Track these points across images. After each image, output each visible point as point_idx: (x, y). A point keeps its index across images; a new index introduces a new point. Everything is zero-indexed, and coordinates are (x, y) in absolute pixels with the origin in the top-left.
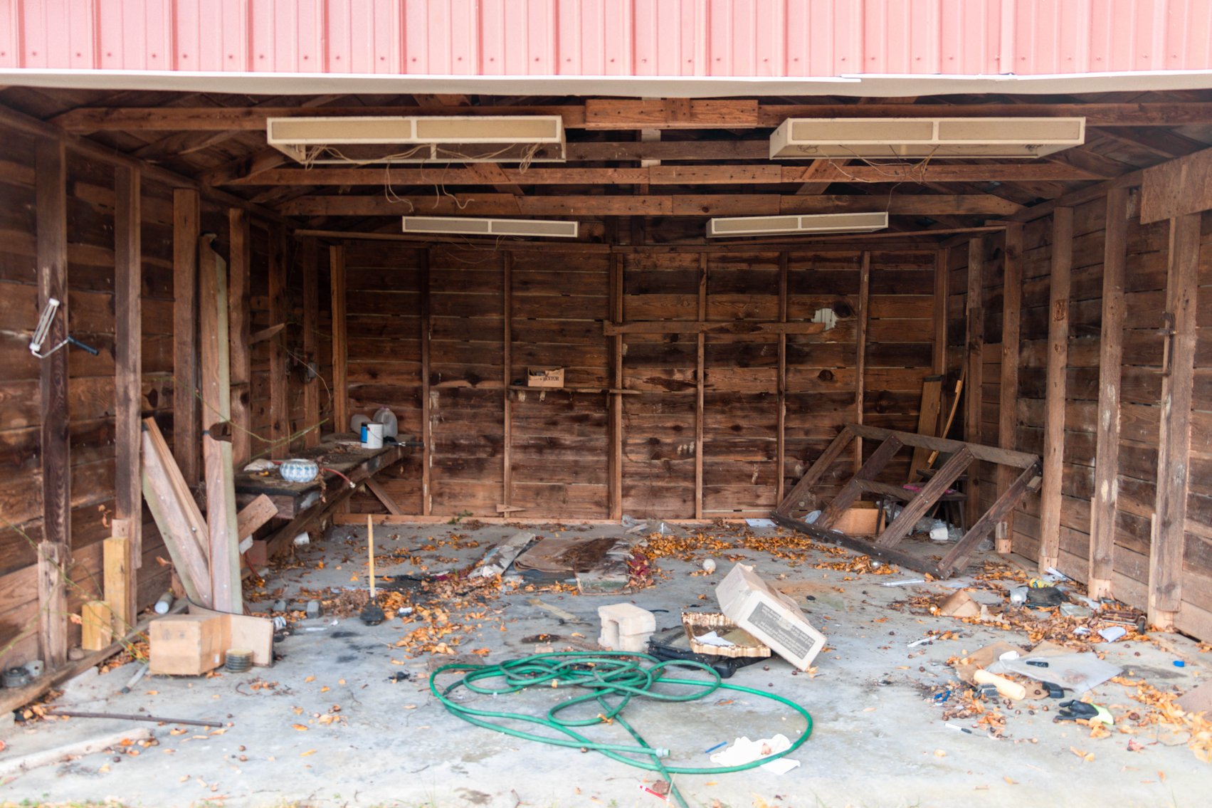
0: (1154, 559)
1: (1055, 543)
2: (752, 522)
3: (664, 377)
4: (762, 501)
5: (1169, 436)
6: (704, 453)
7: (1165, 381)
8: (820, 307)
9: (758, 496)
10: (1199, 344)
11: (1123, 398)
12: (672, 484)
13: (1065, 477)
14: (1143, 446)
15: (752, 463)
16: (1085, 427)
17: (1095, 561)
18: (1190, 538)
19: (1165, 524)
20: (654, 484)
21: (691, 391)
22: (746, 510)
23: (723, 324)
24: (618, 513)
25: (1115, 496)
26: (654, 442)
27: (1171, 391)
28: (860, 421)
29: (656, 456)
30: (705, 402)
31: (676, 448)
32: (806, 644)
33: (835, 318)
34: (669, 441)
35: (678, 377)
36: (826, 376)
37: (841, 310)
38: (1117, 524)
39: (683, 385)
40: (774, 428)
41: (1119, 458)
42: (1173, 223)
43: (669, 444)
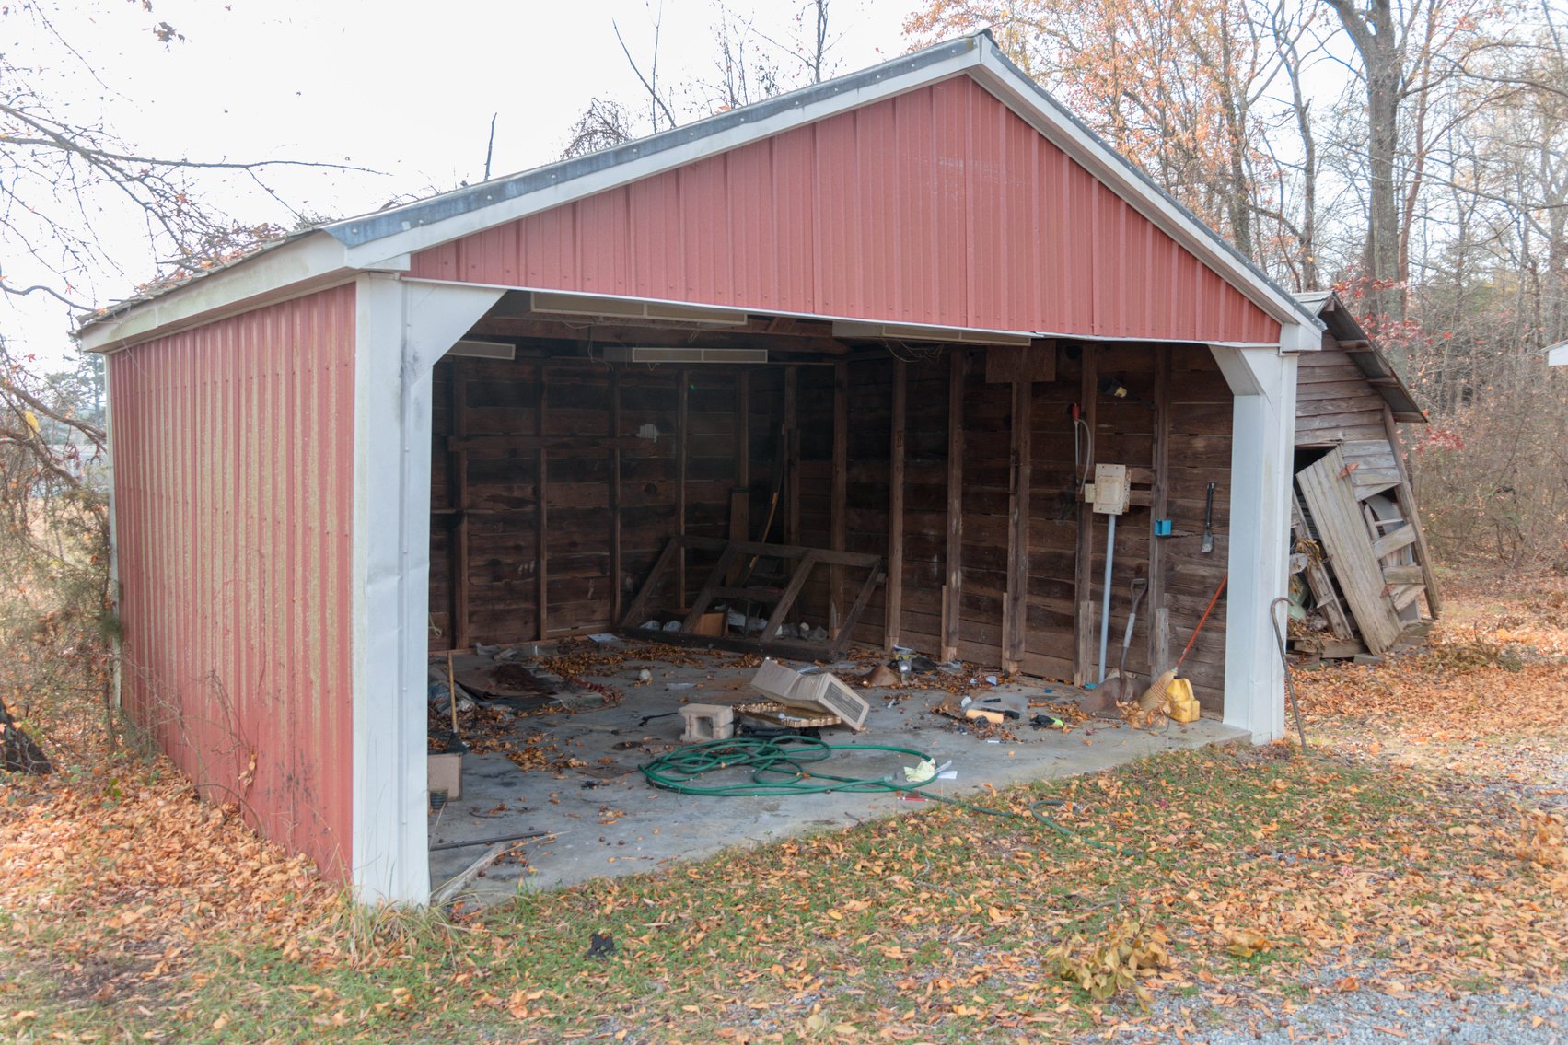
0: (1006, 625)
1: (898, 626)
2: (596, 638)
3: (505, 494)
4: (598, 616)
5: (1017, 537)
6: (549, 571)
7: (1012, 498)
8: (643, 421)
9: (594, 612)
10: (1033, 471)
11: (965, 509)
12: (514, 606)
13: (904, 572)
14: (984, 544)
15: (588, 579)
16: (925, 531)
17: (948, 633)
18: (1030, 608)
19: (1016, 599)
20: (497, 607)
21: (530, 508)
22: (583, 627)
23: (566, 440)
24: (465, 641)
25: (959, 583)
26: (494, 564)
27: (1017, 505)
28: (683, 532)
29: (498, 579)
30: (548, 519)
31: (516, 569)
32: (858, 710)
33: (656, 434)
34: (510, 561)
35: (516, 494)
36: (650, 489)
37: (663, 426)
38: (962, 604)
39: (521, 502)
40: (610, 544)
41: (962, 554)
42: (1015, 387)
43: (509, 565)
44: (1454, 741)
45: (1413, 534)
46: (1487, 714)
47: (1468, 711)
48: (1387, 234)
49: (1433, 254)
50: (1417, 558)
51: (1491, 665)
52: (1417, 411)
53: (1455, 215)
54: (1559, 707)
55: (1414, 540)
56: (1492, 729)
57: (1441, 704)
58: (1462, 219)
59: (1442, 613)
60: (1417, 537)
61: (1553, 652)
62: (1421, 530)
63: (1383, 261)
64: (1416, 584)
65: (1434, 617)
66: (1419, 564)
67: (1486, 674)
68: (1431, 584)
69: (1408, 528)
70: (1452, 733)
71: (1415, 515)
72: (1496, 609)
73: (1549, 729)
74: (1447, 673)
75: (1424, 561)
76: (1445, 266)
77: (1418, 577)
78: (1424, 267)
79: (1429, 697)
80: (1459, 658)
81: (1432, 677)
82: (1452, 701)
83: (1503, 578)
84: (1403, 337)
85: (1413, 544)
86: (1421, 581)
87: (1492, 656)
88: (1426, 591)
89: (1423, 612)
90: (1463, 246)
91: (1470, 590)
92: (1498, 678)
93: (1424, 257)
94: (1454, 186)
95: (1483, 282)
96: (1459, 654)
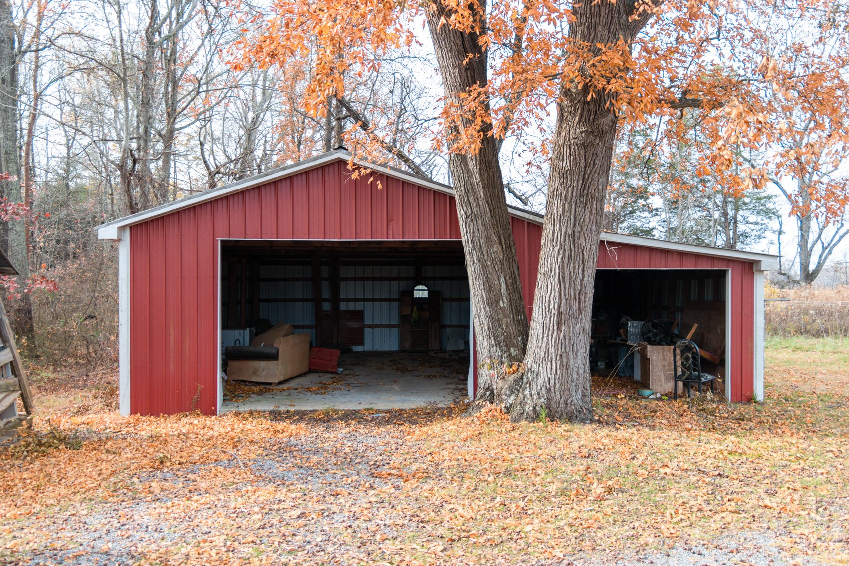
44: (22, 517)
45: (11, 355)
46: (51, 488)
47: (37, 489)
48: (10, 143)
49: (53, 163)
50: (15, 372)
51: (61, 447)
52: (11, 266)
53: (64, 141)
54: (99, 475)
55: (12, 359)
56: (52, 501)
57: (20, 485)
58: (68, 144)
59: (34, 410)
60: (14, 357)
61: (106, 429)
62: (17, 352)
63: (7, 161)
64: (14, 391)
65: (29, 413)
66: (16, 376)
67: (57, 454)
68: (25, 390)
69: (8, 350)
70: (23, 510)
71: (13, 342)
72: (78, 398)
73: (89, 495)
74: (29, 458)
75: (20, 374)
76: (60, 171)
77: (15, 386)
78: (47, 172)
79: (13, 480)
80: (40, 444)
81: (17, 462)
82: (29, 481)
83: (87, 375)
84: (18, 215)
85: (11, 362)
86: (18, 388)
87: (62, 440)
88: (22, 395)
89: (20, 412)
90: (70, 161)
91: (66, 385)
92: (64, 455)
93: (47, 165)
94: (64, 124)
95: (83, 185)
96: (40, 441)
